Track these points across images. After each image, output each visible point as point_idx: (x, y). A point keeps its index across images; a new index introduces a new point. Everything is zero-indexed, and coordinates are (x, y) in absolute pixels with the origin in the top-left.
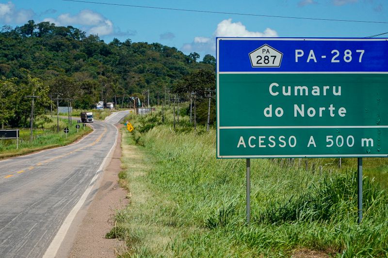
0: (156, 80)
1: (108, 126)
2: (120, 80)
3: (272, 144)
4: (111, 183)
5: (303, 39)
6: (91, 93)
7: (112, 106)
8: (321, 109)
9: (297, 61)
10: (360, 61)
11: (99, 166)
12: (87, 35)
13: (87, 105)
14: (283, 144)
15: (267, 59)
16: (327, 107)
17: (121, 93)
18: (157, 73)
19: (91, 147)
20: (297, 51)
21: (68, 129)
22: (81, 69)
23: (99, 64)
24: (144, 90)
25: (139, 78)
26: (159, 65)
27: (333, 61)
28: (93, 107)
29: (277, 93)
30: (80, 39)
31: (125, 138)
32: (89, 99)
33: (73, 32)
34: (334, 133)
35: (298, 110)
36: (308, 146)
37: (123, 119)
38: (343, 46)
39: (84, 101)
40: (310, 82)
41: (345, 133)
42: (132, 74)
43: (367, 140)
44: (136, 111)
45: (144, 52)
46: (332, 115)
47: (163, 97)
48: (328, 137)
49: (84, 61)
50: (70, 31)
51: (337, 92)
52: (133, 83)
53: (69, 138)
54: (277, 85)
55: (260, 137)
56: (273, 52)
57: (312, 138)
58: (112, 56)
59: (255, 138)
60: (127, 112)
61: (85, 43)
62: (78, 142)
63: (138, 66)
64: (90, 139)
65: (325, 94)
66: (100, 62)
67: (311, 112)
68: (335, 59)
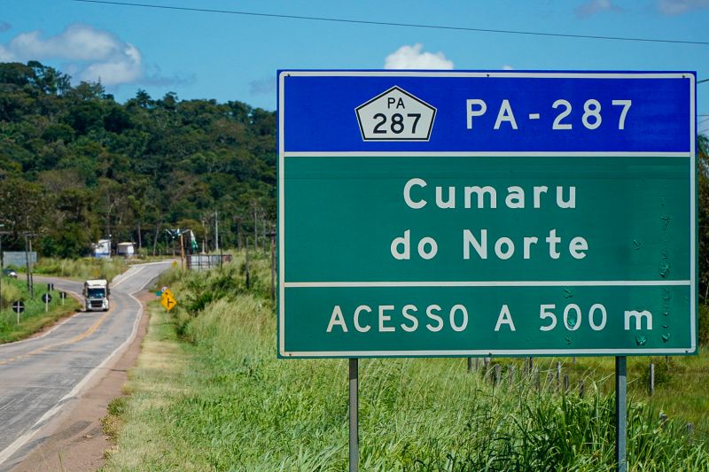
0: (234, 189)
1: (120, 297)
2: (151, 190)
3: (410, 324)
4: (88, 424)
5: (484, 75)
6: (80, 219)
7: (131, 250)
8: (528, 241)
9: (470, 126)
10: (621, 127)
11: (71, 386)
12: (74, 84)
13: (71, 248)
14: (435, 324)
15: (398, 121)
16: (543, 236)
17: (152, 219)
18: (237, 174)
19: (69, 346)
20: (470, 103)
21: (21, 304)
22: (60, 164)
23: (101, 151)
24: (207, 213)
25: (195, 184)
26: (243, 154)
27: (556, 126)
28: (87, 251)
29: (423, 203)
30: (59, 93)
31: (156, 325)
32: (76, 232)
33: (40, 75)
34: (559, 298)
35: (473, 243)
36: (497, 329)
37: (157, 281)
38: (579, 90)
39: (64, 238)
40: (501, 177)
41: (585, 298)
42: (179, 174)
43: (638, 316)
44: (185, 260)
45: (207, 122)
46: (555, 255)
47: (252, 230)
48: (543, 307)
49: (66, 143)
50: (34, 73)
51: (567, 201)
52: (179, 196)
53: (24, 324)
54: (423, 184)
55: (382, 308)
56: (413, 105)
57: (505, 309)
58: (132, 132)
59: (369, 310)
60: (166, 264)
61: (68, 100)
62: (44, 335)
63: (194, 157)
64: (73, 328)
65: (537, 204)
66: (104, 146)
67: (505, 248)
68: (562, 122)
